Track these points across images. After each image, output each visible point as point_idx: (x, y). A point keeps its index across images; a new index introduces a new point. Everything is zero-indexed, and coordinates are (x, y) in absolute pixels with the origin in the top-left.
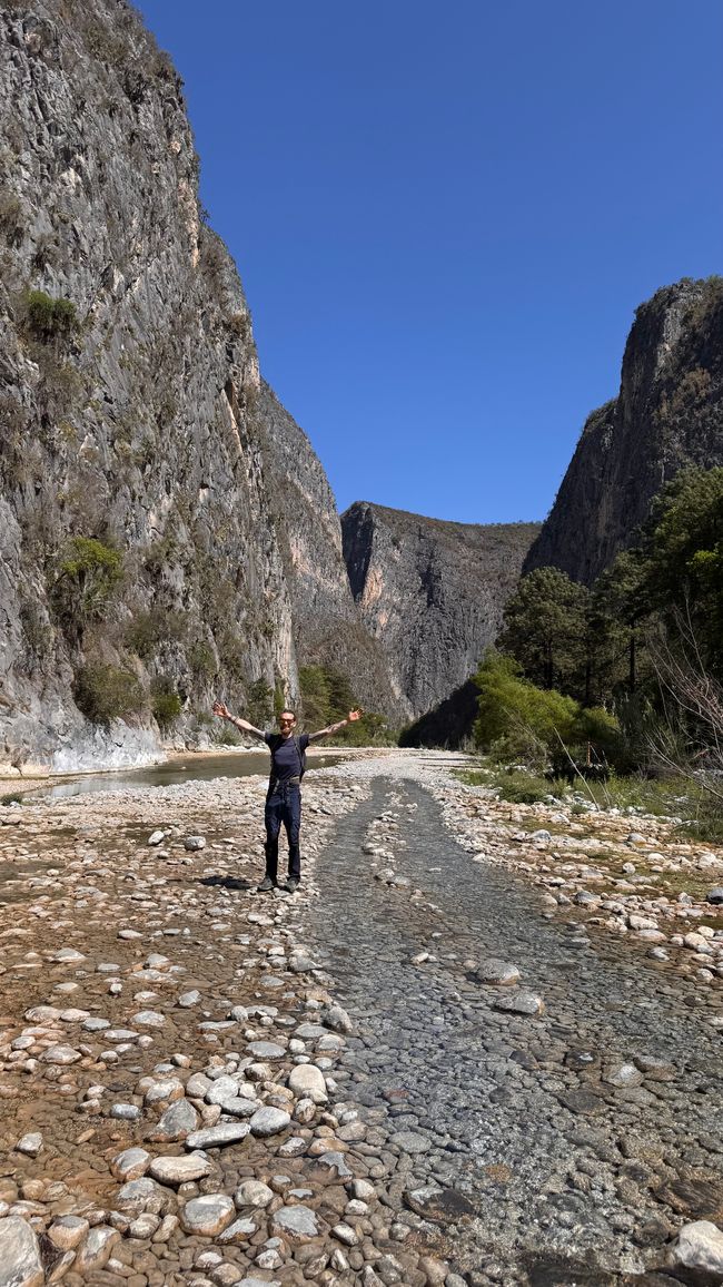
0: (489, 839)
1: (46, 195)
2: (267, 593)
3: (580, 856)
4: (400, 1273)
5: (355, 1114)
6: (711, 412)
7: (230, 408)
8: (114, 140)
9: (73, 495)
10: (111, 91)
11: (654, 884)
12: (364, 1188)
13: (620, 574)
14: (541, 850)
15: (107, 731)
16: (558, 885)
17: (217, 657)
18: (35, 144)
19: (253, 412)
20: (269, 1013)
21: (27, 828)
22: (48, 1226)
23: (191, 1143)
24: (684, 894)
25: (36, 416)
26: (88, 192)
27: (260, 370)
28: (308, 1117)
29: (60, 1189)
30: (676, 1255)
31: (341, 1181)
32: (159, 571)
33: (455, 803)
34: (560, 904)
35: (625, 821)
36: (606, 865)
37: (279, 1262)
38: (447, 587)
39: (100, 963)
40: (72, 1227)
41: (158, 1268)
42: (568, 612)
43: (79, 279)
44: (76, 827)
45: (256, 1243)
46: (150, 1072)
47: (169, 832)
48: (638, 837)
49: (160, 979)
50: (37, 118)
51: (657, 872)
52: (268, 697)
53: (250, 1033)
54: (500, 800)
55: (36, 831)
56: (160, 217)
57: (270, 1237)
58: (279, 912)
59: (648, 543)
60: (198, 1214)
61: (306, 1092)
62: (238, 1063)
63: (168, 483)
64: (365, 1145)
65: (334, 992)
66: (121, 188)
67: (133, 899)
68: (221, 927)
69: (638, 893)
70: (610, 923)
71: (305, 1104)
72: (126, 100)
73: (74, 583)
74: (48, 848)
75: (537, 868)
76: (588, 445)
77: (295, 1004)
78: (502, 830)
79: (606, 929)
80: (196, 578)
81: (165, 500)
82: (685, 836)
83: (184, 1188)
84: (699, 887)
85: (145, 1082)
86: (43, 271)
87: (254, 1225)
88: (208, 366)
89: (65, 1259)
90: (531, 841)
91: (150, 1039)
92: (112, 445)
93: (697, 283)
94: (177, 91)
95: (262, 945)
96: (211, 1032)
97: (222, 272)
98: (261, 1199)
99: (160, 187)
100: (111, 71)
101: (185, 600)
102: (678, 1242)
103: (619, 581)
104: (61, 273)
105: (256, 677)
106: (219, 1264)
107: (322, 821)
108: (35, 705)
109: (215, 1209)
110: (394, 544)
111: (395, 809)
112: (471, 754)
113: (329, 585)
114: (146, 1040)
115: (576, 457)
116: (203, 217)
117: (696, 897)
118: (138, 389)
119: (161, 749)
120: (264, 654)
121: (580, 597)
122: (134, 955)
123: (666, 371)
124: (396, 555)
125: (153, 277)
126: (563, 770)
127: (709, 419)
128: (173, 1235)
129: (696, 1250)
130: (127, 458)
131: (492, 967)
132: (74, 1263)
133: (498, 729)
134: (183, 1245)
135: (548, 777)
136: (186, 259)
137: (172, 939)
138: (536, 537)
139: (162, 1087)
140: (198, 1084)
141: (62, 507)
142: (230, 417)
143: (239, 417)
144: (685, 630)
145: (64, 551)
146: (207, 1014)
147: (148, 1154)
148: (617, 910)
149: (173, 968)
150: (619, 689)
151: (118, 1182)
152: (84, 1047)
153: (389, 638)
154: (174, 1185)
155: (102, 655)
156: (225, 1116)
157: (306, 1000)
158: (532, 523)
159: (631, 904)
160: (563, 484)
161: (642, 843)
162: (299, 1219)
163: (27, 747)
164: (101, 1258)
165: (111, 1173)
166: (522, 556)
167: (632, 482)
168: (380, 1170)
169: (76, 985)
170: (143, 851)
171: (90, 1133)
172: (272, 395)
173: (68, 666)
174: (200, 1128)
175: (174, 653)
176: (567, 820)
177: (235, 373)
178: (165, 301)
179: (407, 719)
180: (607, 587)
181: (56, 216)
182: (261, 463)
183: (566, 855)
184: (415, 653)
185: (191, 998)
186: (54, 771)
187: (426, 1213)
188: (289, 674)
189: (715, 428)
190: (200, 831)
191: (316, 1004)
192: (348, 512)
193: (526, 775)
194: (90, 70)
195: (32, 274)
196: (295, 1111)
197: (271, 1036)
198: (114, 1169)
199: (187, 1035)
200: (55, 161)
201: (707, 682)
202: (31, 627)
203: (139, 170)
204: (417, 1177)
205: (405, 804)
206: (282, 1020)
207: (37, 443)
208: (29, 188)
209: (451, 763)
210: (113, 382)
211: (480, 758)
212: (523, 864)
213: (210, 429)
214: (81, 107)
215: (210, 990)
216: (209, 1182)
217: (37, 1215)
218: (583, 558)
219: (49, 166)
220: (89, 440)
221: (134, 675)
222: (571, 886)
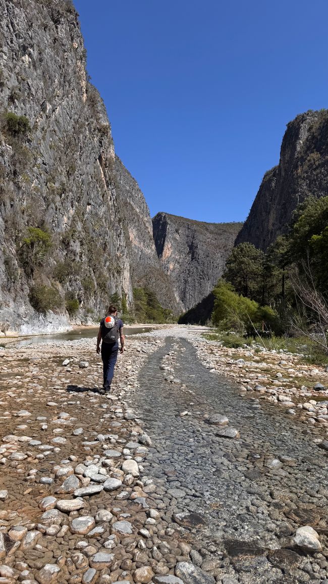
0: (217, 363)
1: (15, 67)
2: (118, 254)
3: (258, 370)
4: (169, 550)
5: (152, 481)
6: (320, 172)
7: (101, 168)
8: (46, 42)
9: (28, 208)
10: (45, 19)
11: (290, 382)
12: (154, 513)
13: (278, 245)
14: (240, 368)
15: (45, 316)
16: (247, 382)
17: (95, 283)
18: (9, 43)
19: (112, 170)
20: (114, 438)
21: (7, 358)
22: (8, 531)
23: (76, 494)
24: (303, 386)
25: (11, 171)
26: (34, 66)
27: (115, 150)
28: (130, 482)
29: (15, 514)
30: (294, 541)
31: (144, 510)
32: (68, 244)
33: (203, 348)
34: (247, 390)
35: (278, 355)
36: (269, 374)
37: (114, 545)
38: (200, 251)
39: (38, 416)
40: (20, 531)
41: (59, 549)
42: (255, 262)
43: (30, 107)
44: (30, 358)
45: (104, 537)
46: (59, 464)
47: (72, 360)
48: (284, 362)
49: (65, 423)
50: (10, 31)
51: (292, 377)
52: (119, 301)
53: (105, 446)
54: (223, 346)
55: (11, 359)
56: (68, 78)
57: (110, 534)
58: (121, 394)
59: (291, 231)
60: (78, 525)
61: (130, 472)
62: (99, 459)
63: (72, 202)
64: (156, 495)
65: (144, 428)
66: (49, 64)
67: (54, 389)
68: (94, 401)
69: (283, 386)
70: (270, 398)
71: (129, 476)
72: (52, 23)
73: (29, 248)
74: (16, 367)
75: (238, 375)
76: (265, 187)
77: (126, 433)
78: (223, 359)
79: (268, 401)
80: (85, 247)
81: (71, 210)
82: (305, 362)
83: (72, 513)
84: (310, 383)
85: (56, 468)
86: (14, 103)
87: (103, 530)
88: (91, 148)
89: (16, 545)
90: (236, 364)
91: (59, 449)
92: (46, 185)
93: (315, 112)
94: (76, 19)
95: (112, 409)
96: (87, 446)
97: (97, 105)
98: (107, 518)
99: (68, 64)
100: (45, 9)
101: (81, 256)
102: (295, 535)
103: (278, 249)
104: (22, 104)
105: (114, 292)
106: (87, 546)
107: (142, 356)
108: (12, 304)
109: (86, 522)
110: (177, 232)
111: (175, 351)
112: (211, 327)
113: (147, 250)
114: (57, 449)
115: (260, 192)
116: (88, 79)
117: (309, 388)
118: (58, 159)
119: (70, 325)
120: (117, 282)
121: (260, 256)
122: (54, 413)
123: (301, 153)
124: (177, 237)
125: (65, 107)
126: (251, 333)
127: (319, 175)
128: (66, 534)
129: (303, 538)
130: (53, 191)
131: (216, 417)
132: (20, 546)
133: (222, 315)
134: (70, 538)
135: (244, 336)
136: (80, 98)
137: (71, 406)
138: (241, 229)
139: (64, 469)
140: (80, 469)
141: (23, 213)
142: (101, 172)
143: (105, 172)
144: (307, 270)
145: (24, 233)
146: (86, 438)
147: (56, 499)
148: (273, 393)
149: (71, 418)
150: (277, 297)
151: (42, 511)
152: (29, 453)
153: (174, 275)
154: (67, 512)
155: (42, 281)
156: (92, 482)
157: (131, 432)
158: (239, 223)
159: (280, 391)
160: (253, 205)
161: (286, 365)
162: (124, 527)
163: (8, 323)
164: (33, 544)
165: (39, 507)
166: (234, 237)
167: (284, 204)
168: (162, 505)
169: (26, 426)
170: (61, 368)
171: (30, 490)
172: (120, 162)
173: (26, 286)
174: (81, 487)
175: (75, 281)
176: (252, 355)
177: (103, 152)
178: (71, 118)
179: (182, 312)
180: (273, 251)
181: (19, 77)
182: (115, 194)
183: (252, 370)
184: (186, 282)
185: (79, 431)
186: (20, 334)
187: (181, 523)
188: (128, 291)
189: (322, 179)
190: (86, 360)
191: (136, 434)
192: (155, 217)
193: (235, 335)
194: (35, 8)
195: (9, 104)
196: (124, 480)
197: (115, 448)
198: (40, 506)
199: (76, 447)
200: (19, 51)
201: (316, 293)
202: (9, 268)
203: (58, 56)
204: (179, 508)
205: (180, 348)
206: (119, 441)
207: (11, 183)
208: (7, 64)
209: (201, 331)
210: (47, 155)
211: (214, 329)
212: (232, 374)
213: (92, 177)
214: (31, 26)
215: (88, 428)
216: (83, 511)
217: (4, 526)
218: (262, 238)
219: (16, 53)
220: (36, 182)
221: (57, 291)
222: (253, 383)
